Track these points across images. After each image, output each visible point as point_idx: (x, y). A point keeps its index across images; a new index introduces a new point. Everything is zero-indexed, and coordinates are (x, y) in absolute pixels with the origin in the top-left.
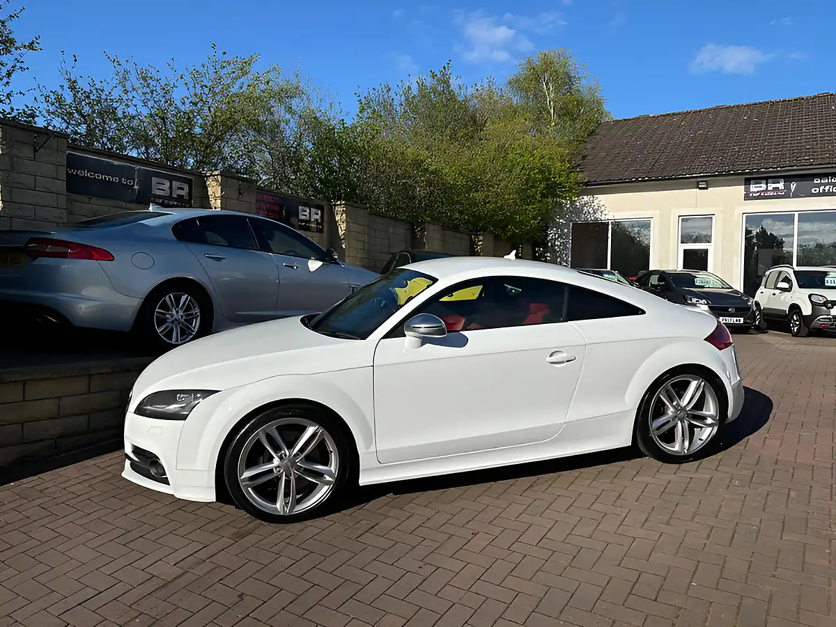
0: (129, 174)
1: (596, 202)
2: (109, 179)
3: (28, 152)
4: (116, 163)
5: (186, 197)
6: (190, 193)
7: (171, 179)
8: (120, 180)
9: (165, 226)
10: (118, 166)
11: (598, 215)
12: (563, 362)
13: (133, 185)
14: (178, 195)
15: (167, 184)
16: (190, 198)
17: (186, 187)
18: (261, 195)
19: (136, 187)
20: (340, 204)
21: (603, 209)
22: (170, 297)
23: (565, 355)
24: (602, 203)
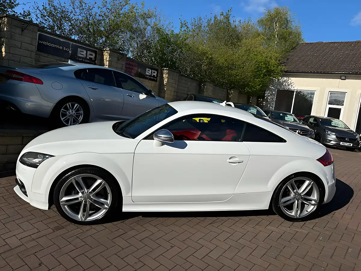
0: (67, 45)
1: (290, 81)
2: (58, 47)
3: (19, 31)
4: (62, 40)
5: (93, 59)
6: (95, 57)
7: (87, 50)
8: (63, 48)
9: (70, 71)
10: (63, 41)
11: (290, 87)
12: (236, 163)
13: (69, 51)
14: (89, 57)
15: (85, 52)
16: (95, 59)
17: (94, 55)
18: (129, 62)
19: (70, 52)
20: (166, 70)
21: (292, 84)
22: (69, 104)
23: (238, 159)
24: (292, 81)
